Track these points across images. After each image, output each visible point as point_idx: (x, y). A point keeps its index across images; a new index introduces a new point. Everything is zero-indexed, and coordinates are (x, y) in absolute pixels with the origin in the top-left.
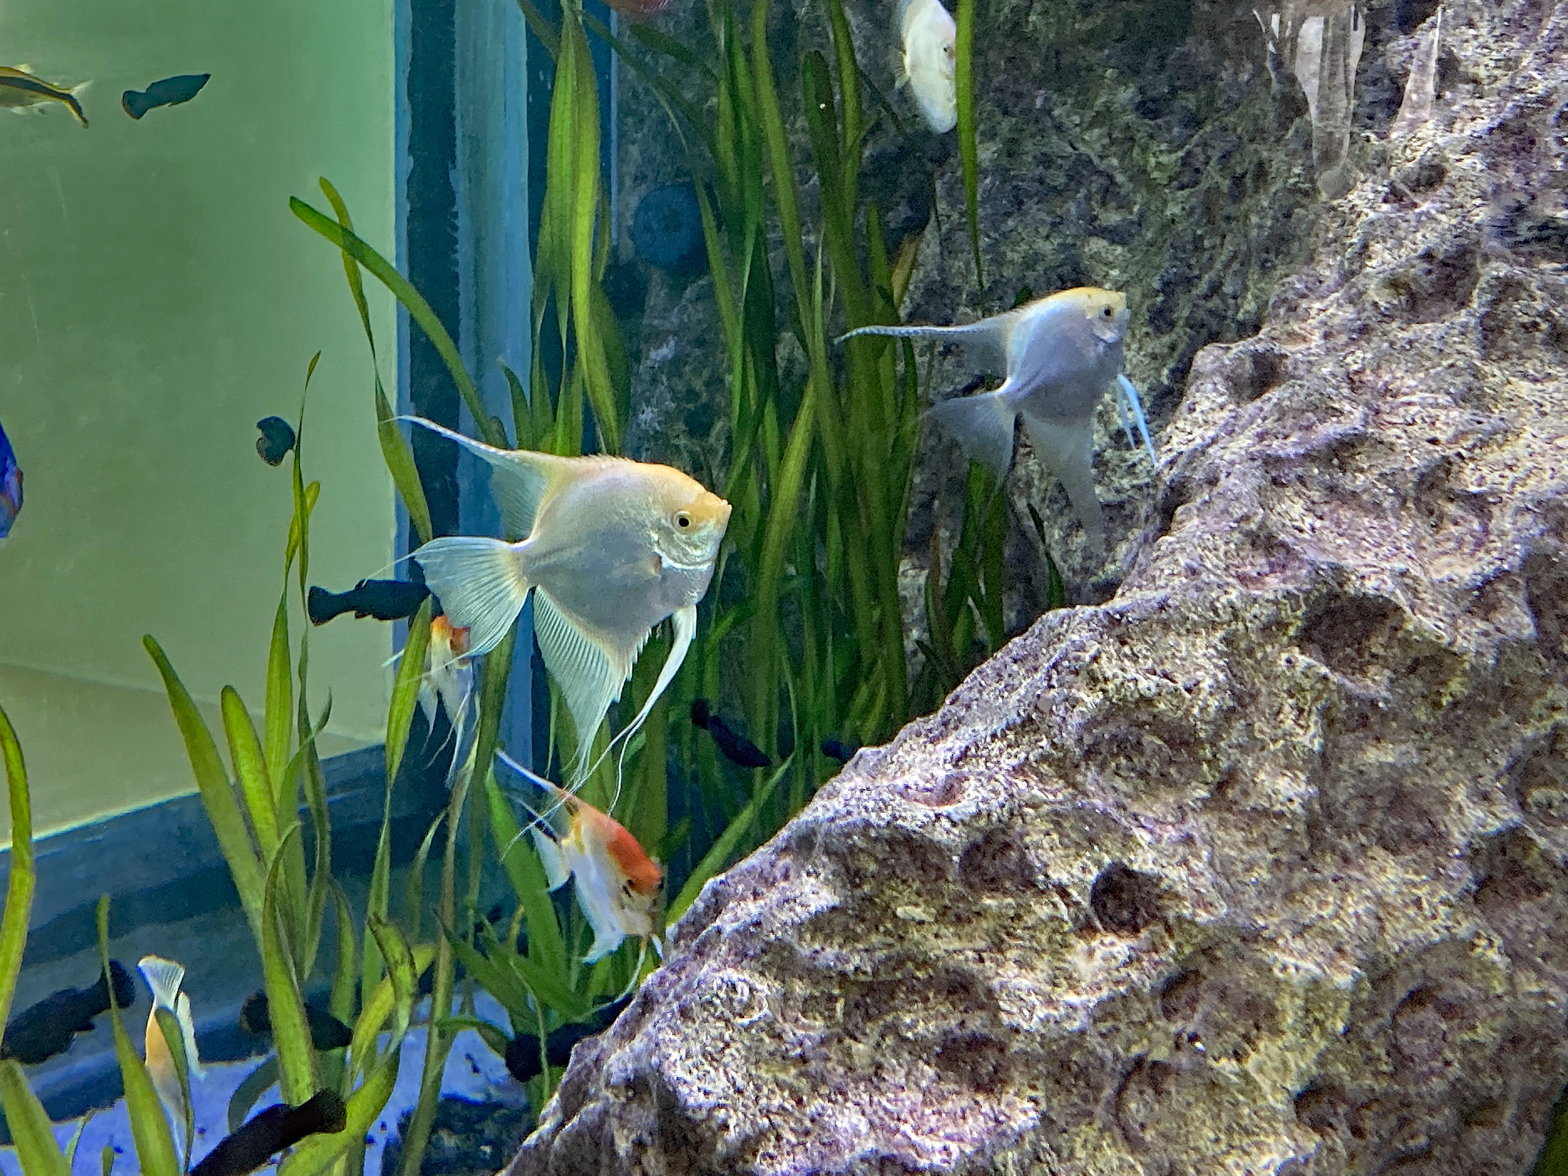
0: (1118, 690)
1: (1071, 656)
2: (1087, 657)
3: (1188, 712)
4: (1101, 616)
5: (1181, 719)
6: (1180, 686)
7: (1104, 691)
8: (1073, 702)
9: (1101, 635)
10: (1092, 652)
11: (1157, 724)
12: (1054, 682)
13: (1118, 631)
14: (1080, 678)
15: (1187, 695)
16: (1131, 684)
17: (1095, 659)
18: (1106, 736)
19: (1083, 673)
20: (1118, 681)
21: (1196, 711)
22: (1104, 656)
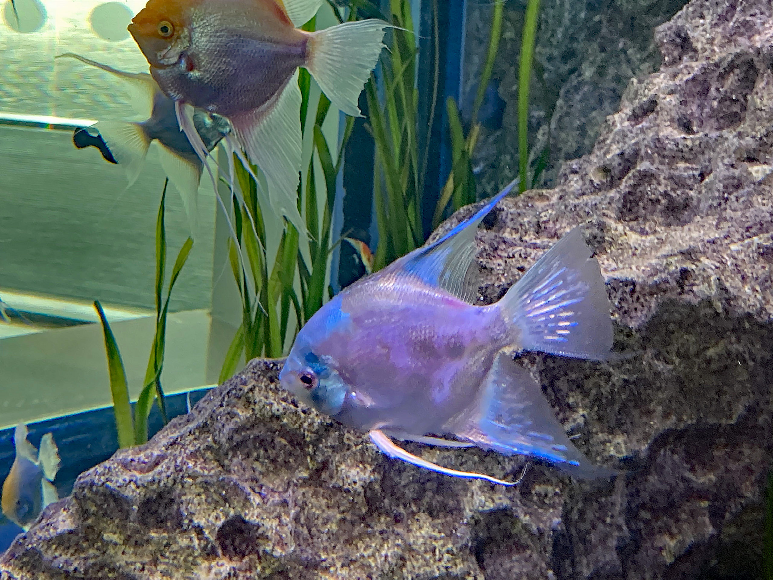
0: (261, 410)
1: (238, 388)
2: (246, 389)
3: (301, 426)
4: (262, 365)
5: (297, 429)
6: (299, 409)
7: (253, 410)
8: (232, 415)
9: (259, 376)
10: (250, 386)
11: (284, 432)
12: (224, 403)
13: (270, 374)
14: (240, 401)
15: (303, 415)
16: (268, 407)
17: (252, 390)
18: (252, 437)
19: (243, 398)
20: (261, 405)
21: (306, 425)
22: (257, 389)
